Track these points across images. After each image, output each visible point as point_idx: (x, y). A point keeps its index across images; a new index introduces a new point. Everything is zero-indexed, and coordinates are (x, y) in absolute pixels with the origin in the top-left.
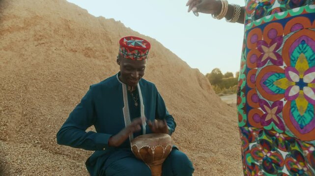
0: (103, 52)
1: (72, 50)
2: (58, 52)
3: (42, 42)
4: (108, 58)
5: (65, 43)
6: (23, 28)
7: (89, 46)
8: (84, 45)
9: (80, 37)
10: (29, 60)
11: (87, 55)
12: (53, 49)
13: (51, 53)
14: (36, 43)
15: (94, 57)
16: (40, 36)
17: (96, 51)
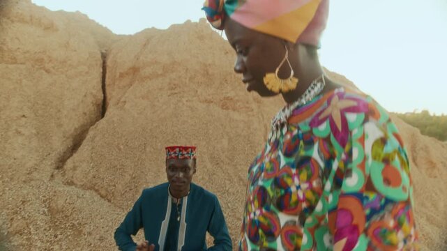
0: (247, 103)
1: (206, 100)
2: (188, 104)
3: (176, 91)
4: (252, 110)
5: (199, 92)
6: (161, 75)
7: (229, 95)
8: (222, 94)
9: (221, 83)
10: (159, 112)
11: (224, 107)
12: (184, 100)
13: (181, 104)
14: (169, 92)
15: (234, 110)
16: (175, 85)
17: (238, 101)
